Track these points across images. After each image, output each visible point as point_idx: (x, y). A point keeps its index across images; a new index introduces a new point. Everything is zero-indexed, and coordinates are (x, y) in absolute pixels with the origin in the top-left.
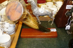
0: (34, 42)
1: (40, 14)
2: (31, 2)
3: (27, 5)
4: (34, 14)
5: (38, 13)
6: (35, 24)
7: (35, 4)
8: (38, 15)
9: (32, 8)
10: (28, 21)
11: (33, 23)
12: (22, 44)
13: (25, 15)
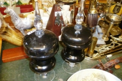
0: (22, 64)
1: (25, 27)
2: (10, 12)
3: (5, 16)
4: (16, 27)
5: (22, 26)
6: (19, 40)
7: (16, 15)
8: (22, 29)
9: (12, 20)
10: (9, 36)
11: (16, 38)
12: (5, 70)
13: (5, 28)
